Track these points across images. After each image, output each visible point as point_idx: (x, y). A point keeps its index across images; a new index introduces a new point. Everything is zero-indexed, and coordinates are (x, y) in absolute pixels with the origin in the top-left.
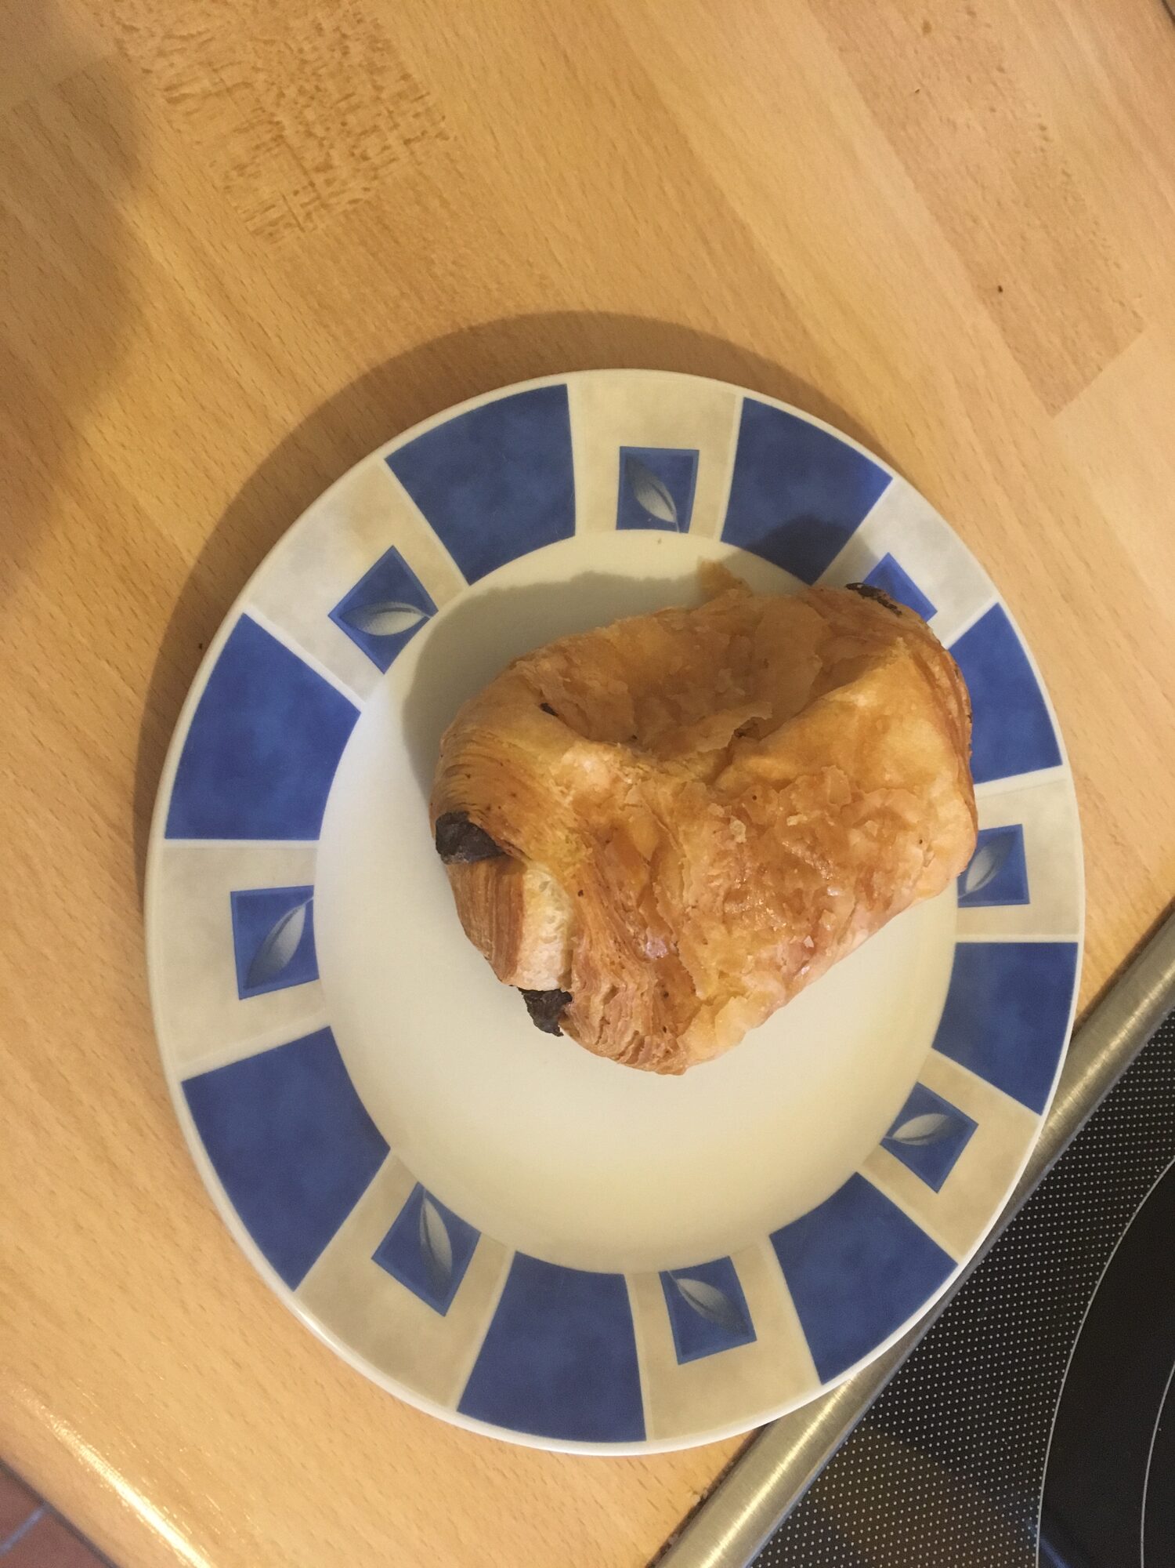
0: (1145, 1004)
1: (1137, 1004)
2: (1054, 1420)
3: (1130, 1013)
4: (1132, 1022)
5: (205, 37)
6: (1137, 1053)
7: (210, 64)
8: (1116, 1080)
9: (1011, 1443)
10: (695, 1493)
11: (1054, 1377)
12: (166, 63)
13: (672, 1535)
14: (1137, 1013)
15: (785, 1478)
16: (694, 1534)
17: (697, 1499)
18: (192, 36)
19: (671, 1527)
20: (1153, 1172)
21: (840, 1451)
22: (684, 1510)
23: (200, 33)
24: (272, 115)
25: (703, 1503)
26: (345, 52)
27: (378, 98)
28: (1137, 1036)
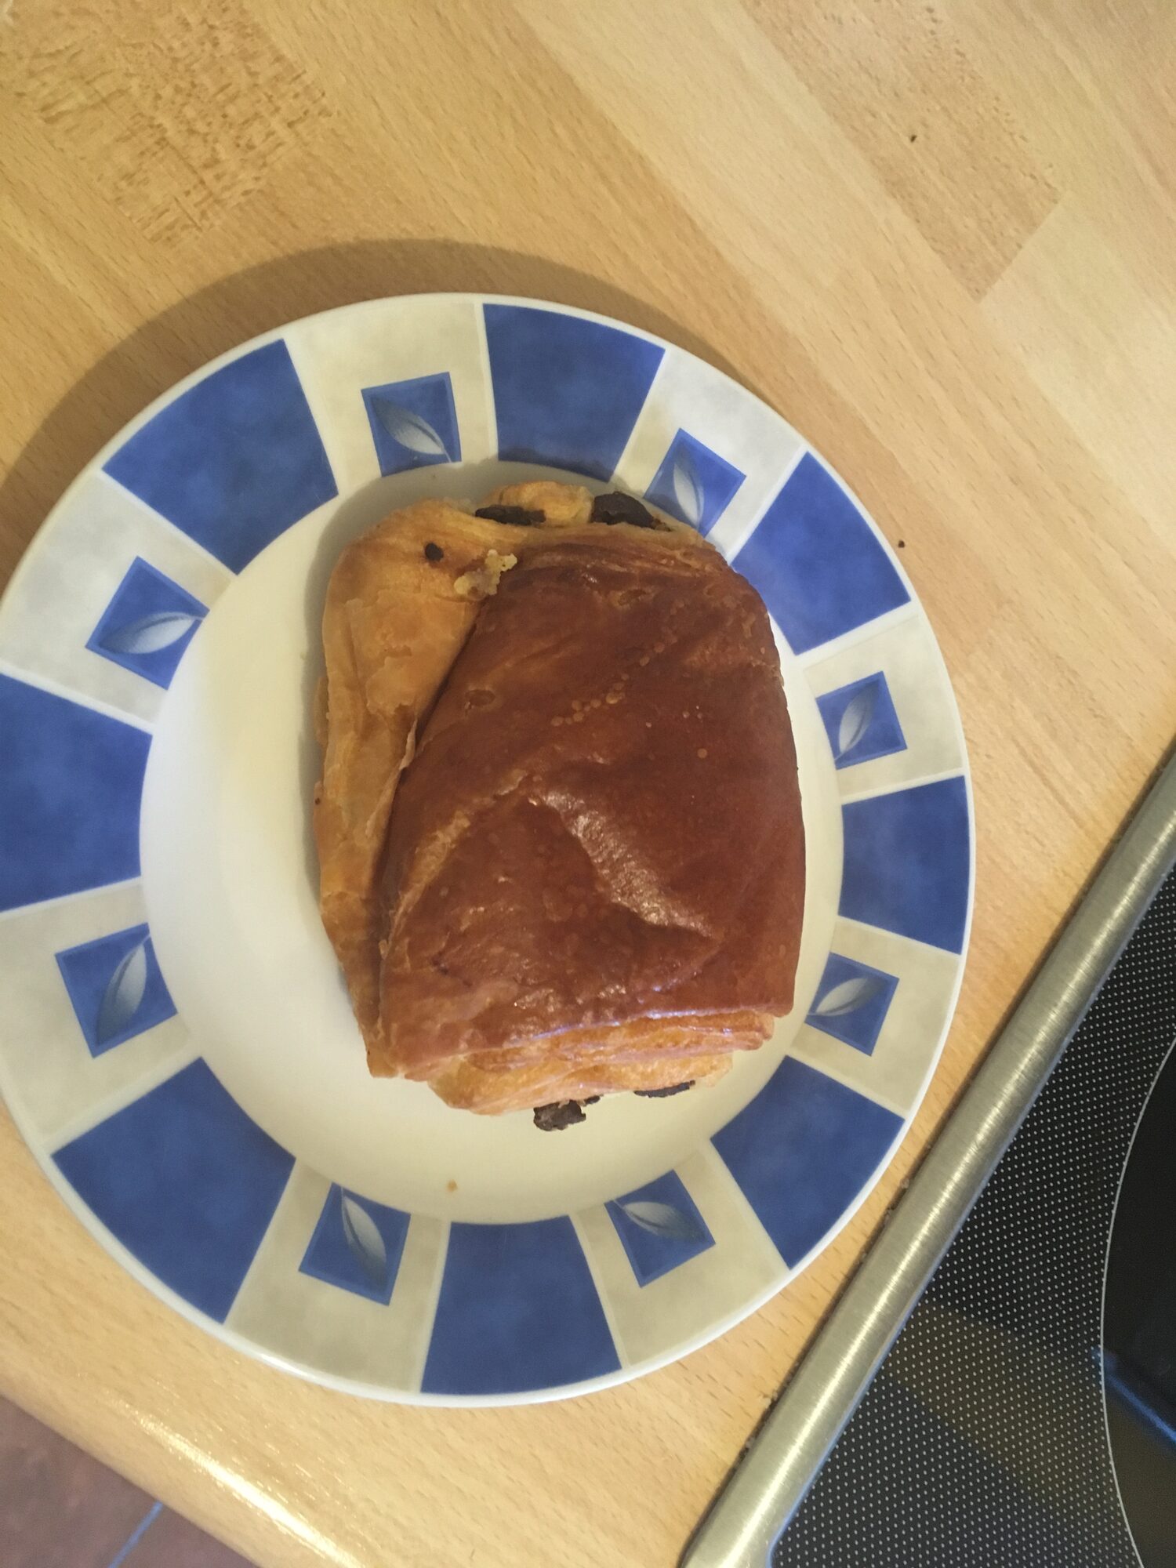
2: (1104, 1280)
3: (1129, 880)
4: (1132, 889)
5: (73, 51)
6: (1141, 917)
7: (82, 77)
8: (1124, 946)
9: (1065, 1307)
10: (765, 1396)
11: (1099, 1238)
12: (38, 83)
13: (749, 1439)
15: (850, 1370)
16: (769, 1435)
17: (767, 1403)
18: (59, 52)
19: (748, 1431)
21: (900, 1338)
22: (757, 1415)
23: (67, 48)
24: (152, 118)
25: (774, 1405)
26: (216, 44)
27: (256, 85)
28: (1138, 902)
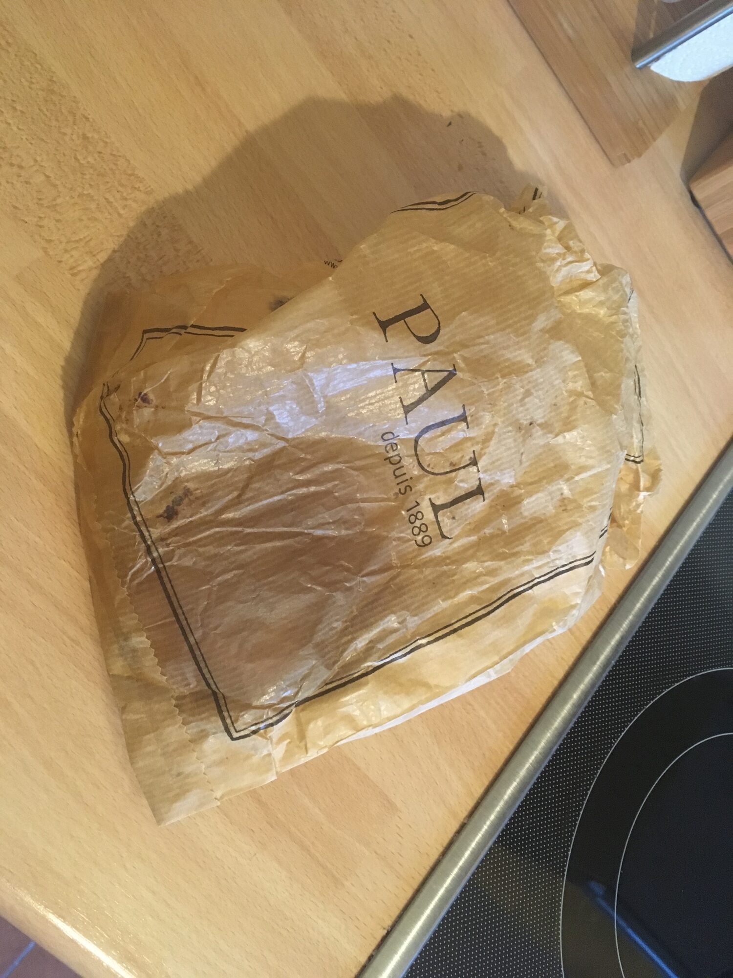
0: (602, 658)
1: (598, 658)
5: (88, 239)
7: (91, 252)
10: (384, 929)
12: (69, 256)
14: (598, 663)
17: (385, 932)
18: (81, 240)
20: (611, 743)
22: (379, 938)
24: (125, 273)
25: (389, 933)
